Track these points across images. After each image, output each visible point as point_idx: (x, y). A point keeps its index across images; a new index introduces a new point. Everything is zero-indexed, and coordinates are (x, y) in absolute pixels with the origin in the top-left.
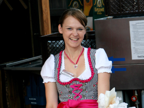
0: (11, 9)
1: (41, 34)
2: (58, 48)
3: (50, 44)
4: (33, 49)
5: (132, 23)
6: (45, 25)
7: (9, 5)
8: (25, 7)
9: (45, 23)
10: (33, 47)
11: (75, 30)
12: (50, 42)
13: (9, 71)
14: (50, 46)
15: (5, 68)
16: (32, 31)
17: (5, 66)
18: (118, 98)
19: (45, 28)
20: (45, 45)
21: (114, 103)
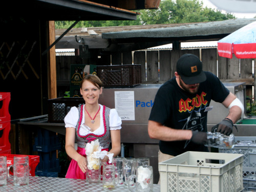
0: (27, 78)
1: (49, 98)
2: (60, 109)
3: (55, 105)
4: (42, 109)
5: (116, 93)
6: (52, 91)
7: (25, 75)
8: (38, 78)
9: (52, 90)
10: (42, 108)
11: (90, 90)
12: (54, 104)
13: (22, 125)
14: (55, 107)
15: (19, 123)
16: (42, 96)
17: (19, 121)
18: (101, 147)
19: (52, 94)
20: (51, 106)
21: (98, 150)
